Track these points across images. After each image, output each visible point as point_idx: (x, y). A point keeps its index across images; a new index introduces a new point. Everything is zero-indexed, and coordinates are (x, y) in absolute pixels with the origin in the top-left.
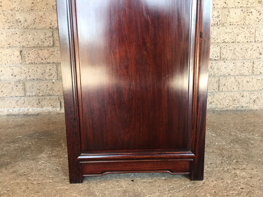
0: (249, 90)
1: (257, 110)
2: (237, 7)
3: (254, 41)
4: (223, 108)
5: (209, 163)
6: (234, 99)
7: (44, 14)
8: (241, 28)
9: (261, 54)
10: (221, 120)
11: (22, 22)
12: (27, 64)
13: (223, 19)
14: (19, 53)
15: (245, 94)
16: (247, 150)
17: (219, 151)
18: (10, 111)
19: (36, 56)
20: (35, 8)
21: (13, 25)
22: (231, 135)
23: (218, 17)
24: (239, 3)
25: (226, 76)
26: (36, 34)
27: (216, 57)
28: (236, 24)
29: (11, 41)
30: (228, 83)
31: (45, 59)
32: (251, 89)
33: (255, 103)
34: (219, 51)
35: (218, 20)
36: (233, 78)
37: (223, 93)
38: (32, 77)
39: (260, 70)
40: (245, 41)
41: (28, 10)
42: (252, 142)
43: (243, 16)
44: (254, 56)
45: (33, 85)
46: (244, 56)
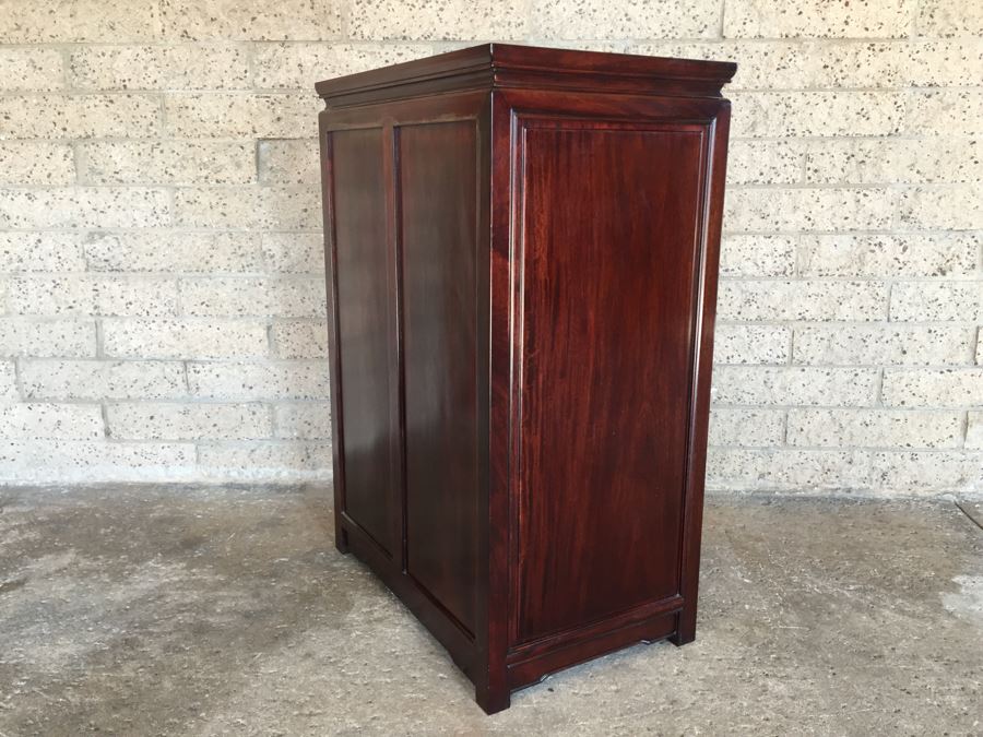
0: (869, 445)
1: (888, 501)
2: (840, 229)
3: (886, 318)
4: (795, 491)
5: (716, 657)
6: (826, 468)
8: (849, 286)
9: (904, 352)
10: (780, 532)
11: (277, 257)
12: (281, 359)
13: (800, 259)
14: (265, 332)
15: (857, 456)
16: (812, 628)
17: (747, 629)
18: (231, 474)
19: (307, 340)
20: (311, 222)
21: (253, 262)
22: (789, 583)
23: (788, 254)
24: (846, 218)
25: (806, 407)
27: (778, 357)
28: (837, 273)
29: (245, 301)
30: (811, 426)
32: (874, 445)
33: (885, 482)
34: (787, 342)
35: (786, 264)
36: (824, 414)
37: (796, 453)
38: (294, 391)
39: (901, 394)
40: (861, 317)
41: (291, 228)
42: (833, 606)
43: (857, 253)
44: (884, 358)
45: (294, 412)
46: (857, 357)
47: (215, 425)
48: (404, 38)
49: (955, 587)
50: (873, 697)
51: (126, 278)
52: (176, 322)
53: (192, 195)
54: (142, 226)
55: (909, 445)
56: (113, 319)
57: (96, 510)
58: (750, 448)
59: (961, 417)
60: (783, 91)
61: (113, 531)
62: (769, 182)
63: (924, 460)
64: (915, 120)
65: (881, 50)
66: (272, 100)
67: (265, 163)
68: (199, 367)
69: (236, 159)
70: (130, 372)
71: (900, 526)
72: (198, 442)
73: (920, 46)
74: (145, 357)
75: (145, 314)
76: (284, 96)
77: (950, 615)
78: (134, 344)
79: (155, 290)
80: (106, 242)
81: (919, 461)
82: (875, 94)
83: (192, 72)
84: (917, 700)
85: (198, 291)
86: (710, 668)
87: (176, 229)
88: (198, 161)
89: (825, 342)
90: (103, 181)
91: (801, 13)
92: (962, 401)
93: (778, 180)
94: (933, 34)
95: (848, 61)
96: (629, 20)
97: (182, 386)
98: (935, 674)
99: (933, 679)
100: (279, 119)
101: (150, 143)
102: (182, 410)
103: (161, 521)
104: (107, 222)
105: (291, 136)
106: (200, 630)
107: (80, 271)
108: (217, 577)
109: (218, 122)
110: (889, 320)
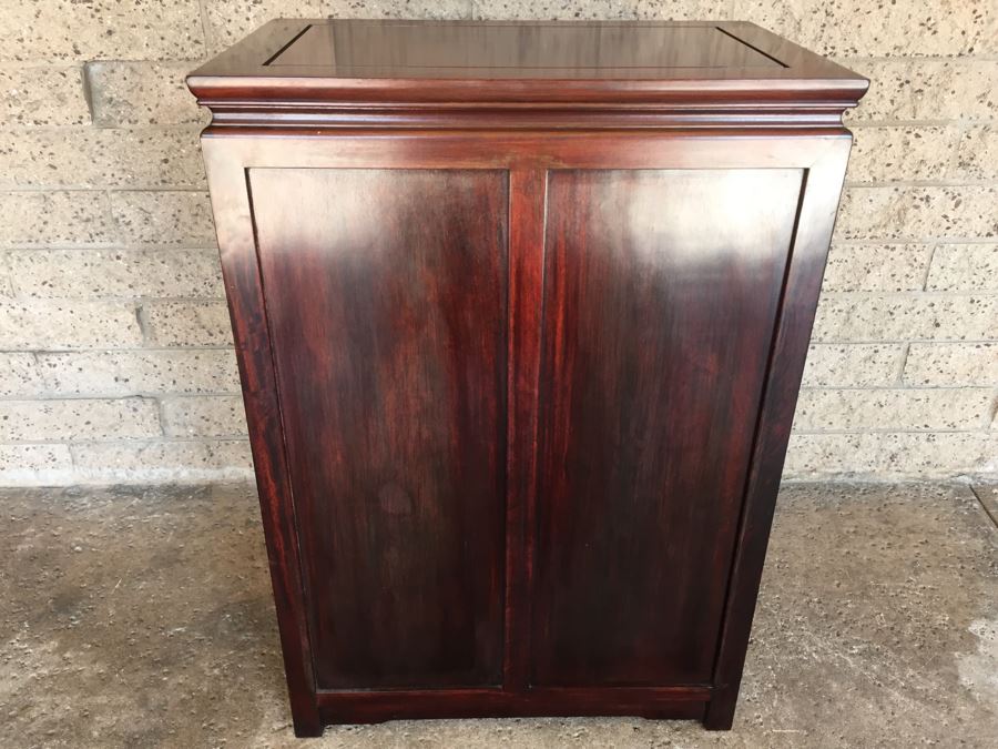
0: (881, 427)
1: (895, 487)
2: (879, 181)
3: (921, 287)
6: (828, 451)
8: (882, 250)
9: (938, 325)
11: (134, 225)
12: (162, 348)
14: (134, 316)
15: (866, 439)
16: (811, 731)
19: (192, 324)
20: (176, 176)
22: (784, 644)
24: (889, 165)
26: (185, 261)
28: (869, 234)
29: (101, 280)
31: (221, 332)
32: (887, 426)
33: (893, 464)
36: (833, 395)
38: (183, 384)
39: (926, 372)
40: (892, 286)
41: (149, 183)
42: (835, 686)
43: (897, 208)
44: (912, 332)
45: (186, 406)
46: (881, 332)
47: (88, 423)
49: (972, 643)
52: (14, 304)
63: (941, 441)
67: (100, 91)
68: (54, 360)
69: (58, 91)
71: (909, 530)
72: (70, 443)
77: (968, 695)
81: (936, 443)
85: (34, 268)
89: (844, 314)
97: (36, 379)
100: (110, 33)
102: (42, 408)
105: (130, 57)
108: (96, 667)
109: (21, 40)
110: (924, 289)
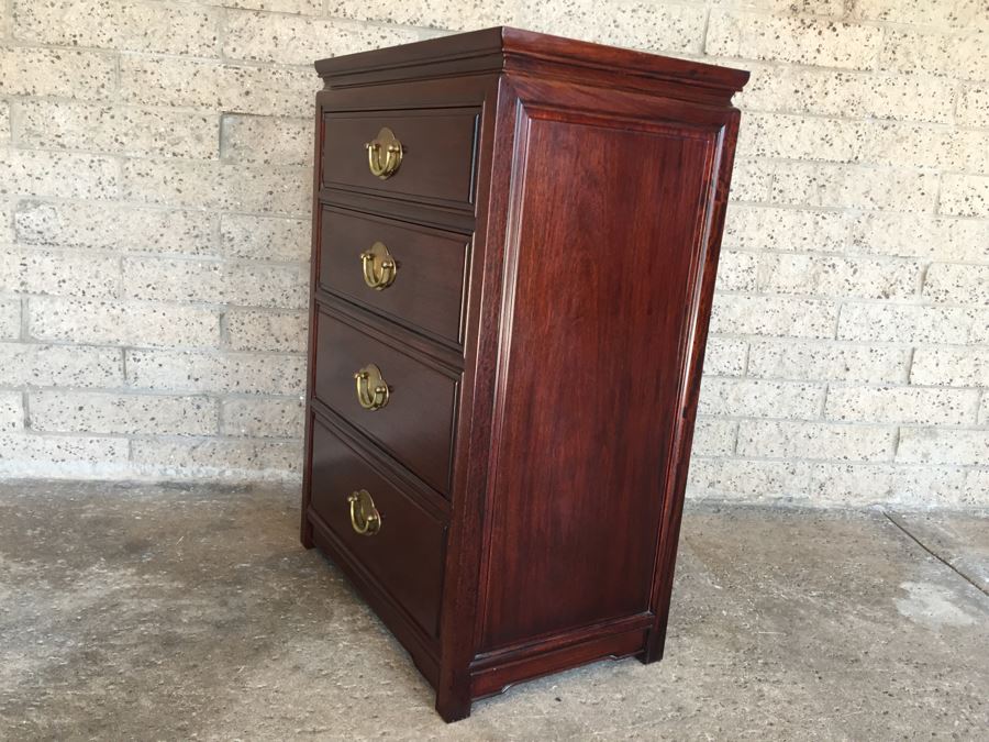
0: (810, 457)
1: (825, 511)
2: (799, 250)
3: (834, 336)
4: (741, 499)
5: (709, 663)
6: (771, 478)
7: (299, 223)
8: (804, 304)
9: (848, 369)
10: (735, 540)
11: (236, 241)
12: (234, 351)
13: (761, 274)
14: (217, 320)
15: (800, 467)
16: (789, 634)
17: (730, 635)
18: (168, 472)
19: (263, 331)
20: (276, 206)
21: (209, 244)
22: (756, 589)
23: (750, 270)
24: (805, 239)
25: (757, 418)
26: (270, 274)
27: (735, 369)
28: (794, 291)
29: (197, 286)
30: (760, 436)
31: (287, 340)
32: (815, 456)
33: (822, 492)
34: (744, 355)
36: (772, 425)
37: (745, 462)
38: (245, 386)
39: (842, 410)
40: (812, 334)
41: (253, 210)
42: (802, 612)
43: (812, 272)
44: (830, 374)
45: (243, 407)
46: (806, 372)
47: (153, 419)
48: (390, 21)
49: (904, 594)
50: (860, 700)
51: (61, 253)
52: (115, 305)
53: (144, 167)
54: (83, 197)
55: (846, 458)
56: (42, 298)
57: (16, 509)
58: (701, 457)
59: (893, 433)
60: (755, 111)
61: (42, 533)
62: (738, 199)
63: (859, 473)
64: (872, 149)
65: (847, 81)
66: (241, 71)
67: (228, 138)
68: (139, 355)
69: (197, 132)
70: (58, 358)
71: (841, 534)
72: (132, 437)
73: (882, 79)
74: (77, 341)
75: (80, 294)
76: (256, 69)
77: (907, 620)
78: (65, 327)
79: (95, 268)
80: (42, 211)
81: (854, 473)
82: (840, 122)
83: (153, 33)
84: (900, 702)
85: (143, 272)
86: (706, 675)
87: (122, 203)
88: (154, 131)
90: (42, 144)
91: (778, 37)
92: (895, 417)
93: (746, 198)
94: (894, 70)
95: (817, 88)
96: (617, 26)
97: (118, 375)
98: (909, 677)
99: (909, 682)
100: (247, 93)
101: (100, 106)
102: (116, 401)
103: (95, 522)
104: (42, 190)
105: (260, 112)
106: (169, 642)
107: (6, 242)
108: (175, 584)
109: (179, 90)
110: (836, 338)
